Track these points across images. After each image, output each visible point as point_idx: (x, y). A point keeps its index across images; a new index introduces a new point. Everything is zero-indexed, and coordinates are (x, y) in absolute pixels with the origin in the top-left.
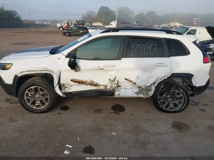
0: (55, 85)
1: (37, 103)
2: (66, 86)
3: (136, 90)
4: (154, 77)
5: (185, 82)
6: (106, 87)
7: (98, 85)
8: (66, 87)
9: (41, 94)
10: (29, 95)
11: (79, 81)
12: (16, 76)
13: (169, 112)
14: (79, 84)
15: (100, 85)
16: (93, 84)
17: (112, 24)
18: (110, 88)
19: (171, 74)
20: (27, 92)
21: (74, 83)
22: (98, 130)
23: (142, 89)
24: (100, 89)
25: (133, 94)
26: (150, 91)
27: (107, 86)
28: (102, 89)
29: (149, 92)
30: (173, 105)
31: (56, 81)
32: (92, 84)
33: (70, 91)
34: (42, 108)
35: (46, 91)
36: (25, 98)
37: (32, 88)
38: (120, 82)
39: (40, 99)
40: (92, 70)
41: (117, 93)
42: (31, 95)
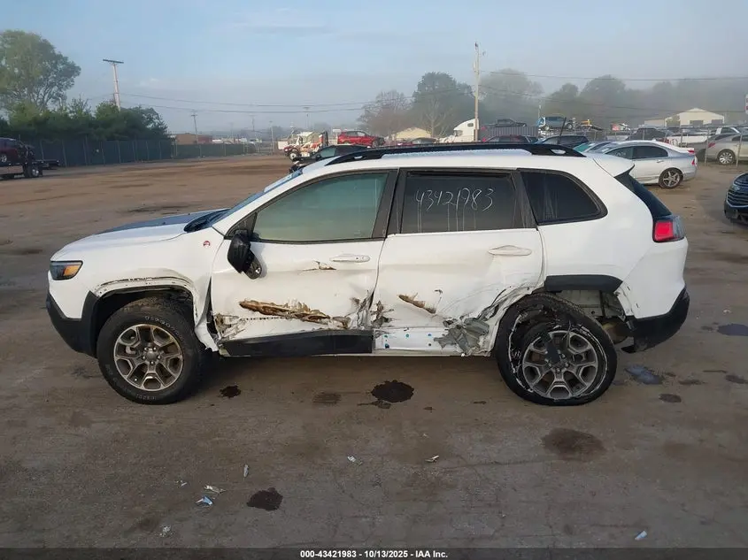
0: (196, 320)
1: (149, 375)
2: (227, 321)
3: (441, 332)
4: (489, 288)
5: (609, 307)
6: (345, 322)
7: (320, 318)
8: (230, 326)
9: (160, 345)
10: (128, 351)
11: (264, 307)
12: (91, 296)
13: (549, 402)
14: (266, 316)
15: (329, 318)
16: (305, 315)
17: (461, 131)
18: (359, 326)
19: (545, 279)
20: (119, 340)
21: (251, 312)
22: (309, 451)
23: (459, 327)
24: (330, 330)
25: (430, 345)
26: (486, 333)
27: (349, 319)
28: (335, 330)
29: (482, 339)
30: (562, 380)
31: (199, 309)
32: (302, 315)
33: (239, 337)
34: (162, 387)
35: (172, 338)
36: (116, 359)
37: (134, 328)
38: (387, 308)
39: (156, 363)
40: (298, 272)
41: (379, 343)
42: (131, 349)
